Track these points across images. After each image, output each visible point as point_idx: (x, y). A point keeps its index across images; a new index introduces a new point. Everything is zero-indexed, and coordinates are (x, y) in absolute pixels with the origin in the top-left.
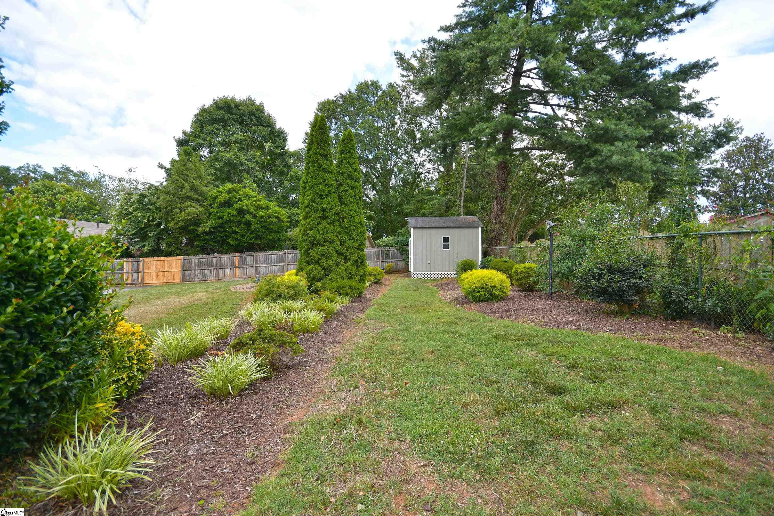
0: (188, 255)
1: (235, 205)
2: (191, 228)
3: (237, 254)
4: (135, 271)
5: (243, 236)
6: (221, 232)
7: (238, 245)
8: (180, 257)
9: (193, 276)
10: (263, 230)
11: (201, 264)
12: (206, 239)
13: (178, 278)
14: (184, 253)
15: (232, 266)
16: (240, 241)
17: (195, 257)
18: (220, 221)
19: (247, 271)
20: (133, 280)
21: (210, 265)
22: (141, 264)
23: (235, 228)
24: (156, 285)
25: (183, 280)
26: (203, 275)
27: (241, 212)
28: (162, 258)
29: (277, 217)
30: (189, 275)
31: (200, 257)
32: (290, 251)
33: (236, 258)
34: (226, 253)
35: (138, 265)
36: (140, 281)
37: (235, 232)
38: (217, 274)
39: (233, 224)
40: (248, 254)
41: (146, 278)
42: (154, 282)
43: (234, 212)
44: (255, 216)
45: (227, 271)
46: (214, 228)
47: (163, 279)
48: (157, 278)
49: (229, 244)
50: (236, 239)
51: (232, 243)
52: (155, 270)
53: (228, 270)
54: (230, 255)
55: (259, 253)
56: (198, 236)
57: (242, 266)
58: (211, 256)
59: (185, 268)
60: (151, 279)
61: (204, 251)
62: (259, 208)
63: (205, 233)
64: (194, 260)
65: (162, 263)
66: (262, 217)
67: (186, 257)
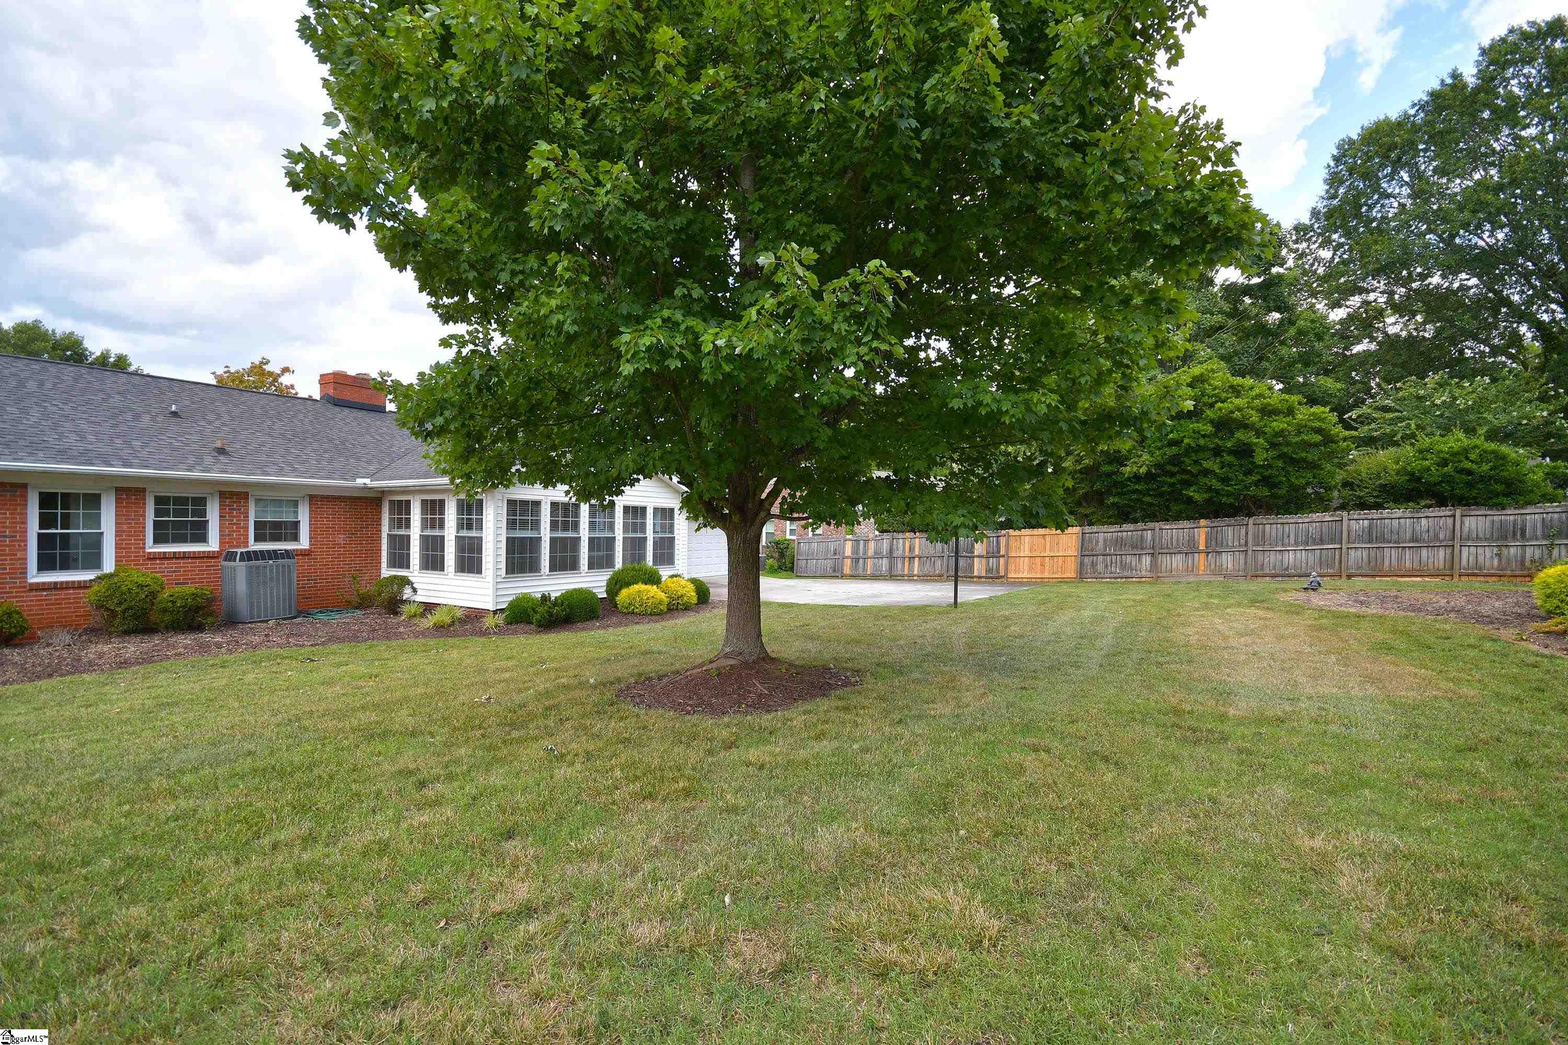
0: (1091, 524)
1: (1209, 413)
2: (1106, 468)
3: (1203, 522)
4: (994, 554)
5: (1225, 480)
6: (1172, 475)
7: (1209, 501)
8: (1077, 529)
9: (1100, 567)
10: (1280, 464)
11: (1119, 543)
12: (1136, 491)
13: (1071, 573)
14: (1086, 520)
15: (1191, 549)
16: (1217, 492)
17: (1105, 528)
18: (1174, 450)
19: (1227, 561)
20: (989, 570)
21: (1138, 546)
22: (1003, 541)
23: (1206, 464)
24: (1030, 582)
25: (1081, 575)
26: (1123, 567)
27: (1224, 425)
28: (1041, 531)
29: (1318, 431)
30: (1093, 565)
31: (1116, 528)
32: (1355, 514)
33: (1201, 531)
34: (1177, 518)
35: (998, 542)
36: (1002, 573)
37: (1206, 472)
38: (1154, 566)
39: (1201, 455)
40: (1232, 521)
41: (1011, 567)
42: (1025, 575)
43: (1209, 428)
44: (1259, 433)
45: (1177, 561)
46: (1158, 465)
47: (1043, 572)
48: (1031, 569)
49: (1190, 500)
50: (1210, 489)
51: (1197, 497)
52: (1027, 553)
53: (1179, 557)
54: (1186, 524)
55: (1261, 519)
56: (1116, 484)
57: (1215, 547)
58: (1140, 525)
59: (1085, 550)
60: (1021, 570)
61: (1123, 516)
62: (1267, 412)
63: (1137, 478)
64: (1104, 534)
65: (1041, 540)
66: (1281, 433)
67: (1087, 529)
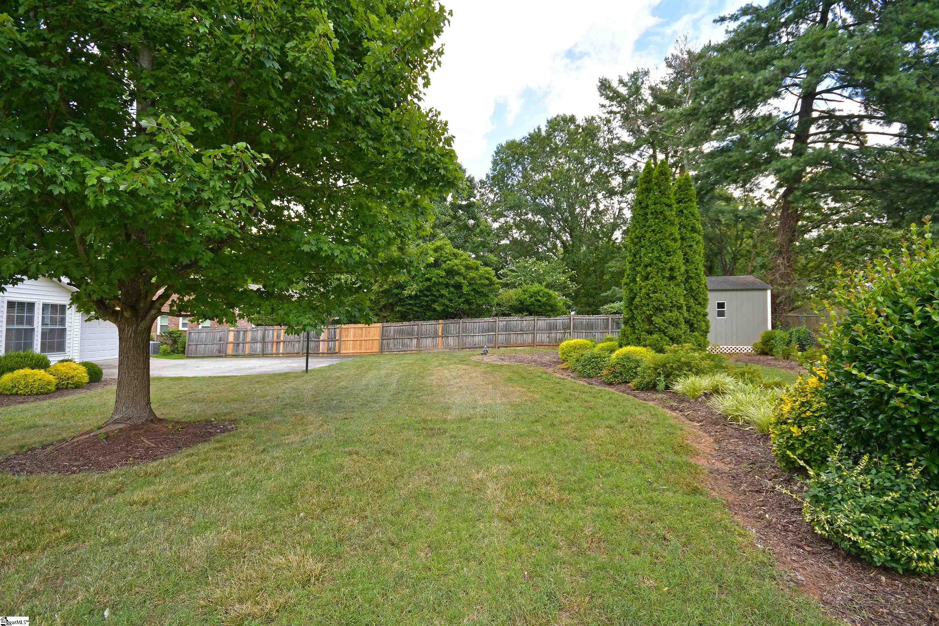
0: (387, 322)
1: (444, 266)
2: (395, 291)
3: (441, 321)
4: (332, 339)
5: (450, 300)
6: (427, 296)
7: (444, 311)
8: (379, 325)
9: (392, 346)
10: (473, 293)
11: (401, 332)
12: (410, 304)
13: (376, 349)
14: (383, 319)
15: (435, 336)
16: (447, 306)
17: (394, 324)
18: (428, 283)
19: (451, 341)
20: (329, 349)
21: (410, 334)
22: (338, 331)
23: (443, 292)
24: (353, 356)
25: (382, 351)
26: (403, 346)
27: (450, 272)
28: (360, 325)
29: (488, 279)
30: (388, 344)
31: (400, 324)
32: (501, 318)
33: (440, 325)
34: (429, 319)
35: (335, 332)
36: (337, 351)
37: (442, 296)
38: (418, 344)
39: (440, 287)
40: (453, 321)
41: (343, 347)
42: (351, 351)
43: (443, 274)
44: (465, 278)
45: (429, 341)
46: (421, 291)
47: (361, 349)
48: (354, 347)
49: (435, 310)
50: (444, 304)
51: (439, 308)
52: (352, 338)
53: (430, 339)
54: (433, 322)
55: (465, 320)
56: (400, 300)
57: (446, 334)
58: (412, 323)
59: (384, 336)
60: (348, 349)
61: (404, 317)
62: (468, 268)
63: (410, 297)
64: (394, 327)
65: (360, 331)
66: (473, 279)
67: (385, 324)
